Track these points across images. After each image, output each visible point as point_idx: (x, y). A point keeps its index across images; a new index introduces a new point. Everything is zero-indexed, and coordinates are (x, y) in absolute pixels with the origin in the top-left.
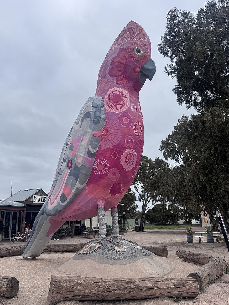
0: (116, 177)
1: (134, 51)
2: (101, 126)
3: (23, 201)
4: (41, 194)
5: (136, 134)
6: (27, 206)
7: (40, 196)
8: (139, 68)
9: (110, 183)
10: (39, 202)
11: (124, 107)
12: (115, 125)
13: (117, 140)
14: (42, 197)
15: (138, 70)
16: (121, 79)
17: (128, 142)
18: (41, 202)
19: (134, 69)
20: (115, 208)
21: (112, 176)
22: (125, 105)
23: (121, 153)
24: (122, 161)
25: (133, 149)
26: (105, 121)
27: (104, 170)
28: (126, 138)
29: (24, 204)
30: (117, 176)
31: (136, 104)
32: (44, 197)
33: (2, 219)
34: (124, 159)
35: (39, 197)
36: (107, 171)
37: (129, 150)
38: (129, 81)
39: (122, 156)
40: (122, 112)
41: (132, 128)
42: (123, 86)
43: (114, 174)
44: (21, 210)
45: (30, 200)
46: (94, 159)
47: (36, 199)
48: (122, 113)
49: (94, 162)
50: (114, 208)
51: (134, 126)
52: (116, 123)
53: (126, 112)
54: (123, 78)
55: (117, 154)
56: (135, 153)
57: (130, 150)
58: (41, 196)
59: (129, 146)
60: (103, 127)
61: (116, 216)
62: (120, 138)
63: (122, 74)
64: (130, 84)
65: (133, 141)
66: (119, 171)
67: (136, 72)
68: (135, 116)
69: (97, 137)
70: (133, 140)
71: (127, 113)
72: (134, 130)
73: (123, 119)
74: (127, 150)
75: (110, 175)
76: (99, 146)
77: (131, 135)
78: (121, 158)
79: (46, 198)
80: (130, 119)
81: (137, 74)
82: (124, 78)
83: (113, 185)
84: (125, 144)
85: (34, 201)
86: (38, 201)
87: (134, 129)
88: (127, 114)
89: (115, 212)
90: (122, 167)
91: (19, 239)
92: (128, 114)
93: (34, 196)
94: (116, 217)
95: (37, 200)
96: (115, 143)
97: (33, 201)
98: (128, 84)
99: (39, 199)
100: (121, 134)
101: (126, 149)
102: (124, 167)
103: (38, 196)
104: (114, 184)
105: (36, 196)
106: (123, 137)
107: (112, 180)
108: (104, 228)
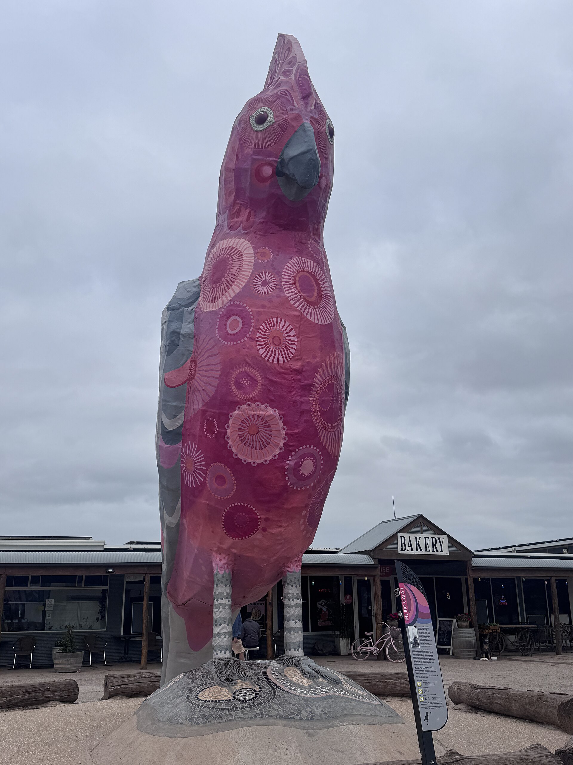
0: (225, 487)
1: (251, 125)
2: (184, 355)
3: (370, 551)
4: (421, 528)
5: (266, 356)
6: (382, 562)
7: (418, 535)
8: (270, 164)
9: (217, 506)
10: (417, 550)
11: (232, 289)
12: (207, 346)
13: (211, 385)
14: (425, 538)
15: (268, 171)
16: (236, 211)
17: (239, 386)
18: (426, 551)
19: (258, 173)
20: (288, 573)
21: (215, 485)
22: (234, 282)
23: (224, 419)
24: (230, 442)
25: (256, 401)
26: (193, 340)
27: (196, 472)
28: (234, 375)
29: (373, 558)
30: (231, 484)
31: (274, 269)
32: (432, 538)
33: (348, 597)
34: (236, 435)
35: (416, 538)
36: (202, 474)
37: (244, 407)
38: (255, 212)
39: (228, 427)
40: (225, 305)
41: (253, 344)
42: (241, 230)
43: (221, 479)
44: (365, 576)
45: (390, 547)
46: (180, 445)
47: (407, 543)
48: (225, 307)
49: (179, 452)
50: (285, 572)
51: (258, 335)
52: (209, 341)
53: (236, 303)
54: (240, 207)
55: (215, 422)
56: (271, 411)
57: (249, 405)
58: (423, 536)
59: (242, 396)
60: (188, 358)
61: (290, 595)
62: (217, 378)
63: (235, 200)
64: (260, 217)
65: (256, 380)
66: (229, 469)
67: (264, 180)
68: (263, 306)
69: (175, 387)
70: (256, 374)
71: (238, 303)
72: (259, 347)
73: (226, 325)
74: (239, 408)
75: (212, 485)
76: (186, 408)
77: (247, 363)
78: (226, 433)
79: (439, 538)
80: (245, 318)
81: (268, 183)
82: (243, 208)
83: (226, 510)
84: (232, 391)
85: (402, 550)
86: (415, 549)
87: (258, 343)
88: (239, 306)
89: (288, 584)
90: (236, 457)
91: (371, 653)
92: (242, 306)
93: (399, 535)
94: (289, 600)
95: (411, 546)
96: (207, 394)
97: (400, 549)
98: (252, 219)
99: (417, 544)
100: (219, 367)
101: (234, 404)
102: (240, 456)
103: (412, 536)
104: (228, 508)
105: (406, 536)
106: (225, 374)
107: (219, 497)
108: (222, 632)
